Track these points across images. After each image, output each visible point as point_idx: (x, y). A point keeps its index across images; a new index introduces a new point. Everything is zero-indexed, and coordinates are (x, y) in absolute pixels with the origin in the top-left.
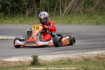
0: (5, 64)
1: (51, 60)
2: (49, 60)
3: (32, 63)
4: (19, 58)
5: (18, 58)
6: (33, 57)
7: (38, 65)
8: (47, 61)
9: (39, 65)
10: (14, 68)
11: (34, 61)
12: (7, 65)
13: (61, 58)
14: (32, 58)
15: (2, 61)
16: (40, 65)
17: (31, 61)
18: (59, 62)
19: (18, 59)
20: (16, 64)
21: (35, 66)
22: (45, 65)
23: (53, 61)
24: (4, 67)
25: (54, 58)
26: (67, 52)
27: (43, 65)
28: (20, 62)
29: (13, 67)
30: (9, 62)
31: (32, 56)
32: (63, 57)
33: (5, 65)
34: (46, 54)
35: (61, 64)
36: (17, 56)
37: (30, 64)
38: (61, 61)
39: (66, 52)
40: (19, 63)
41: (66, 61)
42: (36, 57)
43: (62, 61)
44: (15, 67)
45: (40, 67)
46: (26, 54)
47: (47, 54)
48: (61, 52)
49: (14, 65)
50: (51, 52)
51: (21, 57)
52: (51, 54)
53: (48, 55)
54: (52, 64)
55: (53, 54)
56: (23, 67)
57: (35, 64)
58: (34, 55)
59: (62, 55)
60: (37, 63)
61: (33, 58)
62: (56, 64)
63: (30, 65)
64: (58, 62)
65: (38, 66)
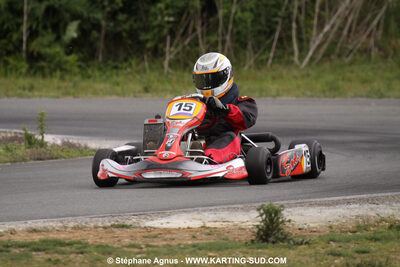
0: (155, 237)
1: (322, 227)
2: (311, 225)
3: (258, 233)
4: (199, 216)
5: (195, 215)
6: (262, 211)
7: (282, 240)
8: (306, 227)
9: (286, 244)
10: (194, 251)
11: (268, 227)
12: (165, 240)
13: (357, 217)
14: (261, 215)
15: (140, 227)
16: (292, 242)
17: (258, 226)
18: (354, 232)
19: (194, 219)
20: (194, 237)
21: (270, 244)
22: (307, 243)
23: (331, 227)
24: (155, 249)
25: (329, 219)
26: (369, 195)
27: (302, 244)
28: (208, 231)
29: (192, 249)
30: (169, 231)
31: (259, 210)
32: (361, 213)
33: (155, 240)
34: (293, 202)
35: (367, 239)
36: (190, 212)
37: (254, 238)
38: (359, 227)
39: (365, 196)
40: (204, 236)
41: (381, 230)
42: (277, 212)
43: (366, 229)
44: (200, 249)
45: (290, 248)
46: (220, 205)
47: (296, 205)
48: (348, 197)
49: (190, 242)
50: (309, 198)
51: (206, 214)
52: (311, 205)
53: (301, 205)
54: (334, 241)
55: (320, 204)
56: (227, 248)
57: (271, 239)
58: (267, 204)
59: (357, 206)
60: (280, 236)
61: (264, 216)
62: (348, 241)
63: (252, 241)
64: (350, 234)
65: (284, 247)
